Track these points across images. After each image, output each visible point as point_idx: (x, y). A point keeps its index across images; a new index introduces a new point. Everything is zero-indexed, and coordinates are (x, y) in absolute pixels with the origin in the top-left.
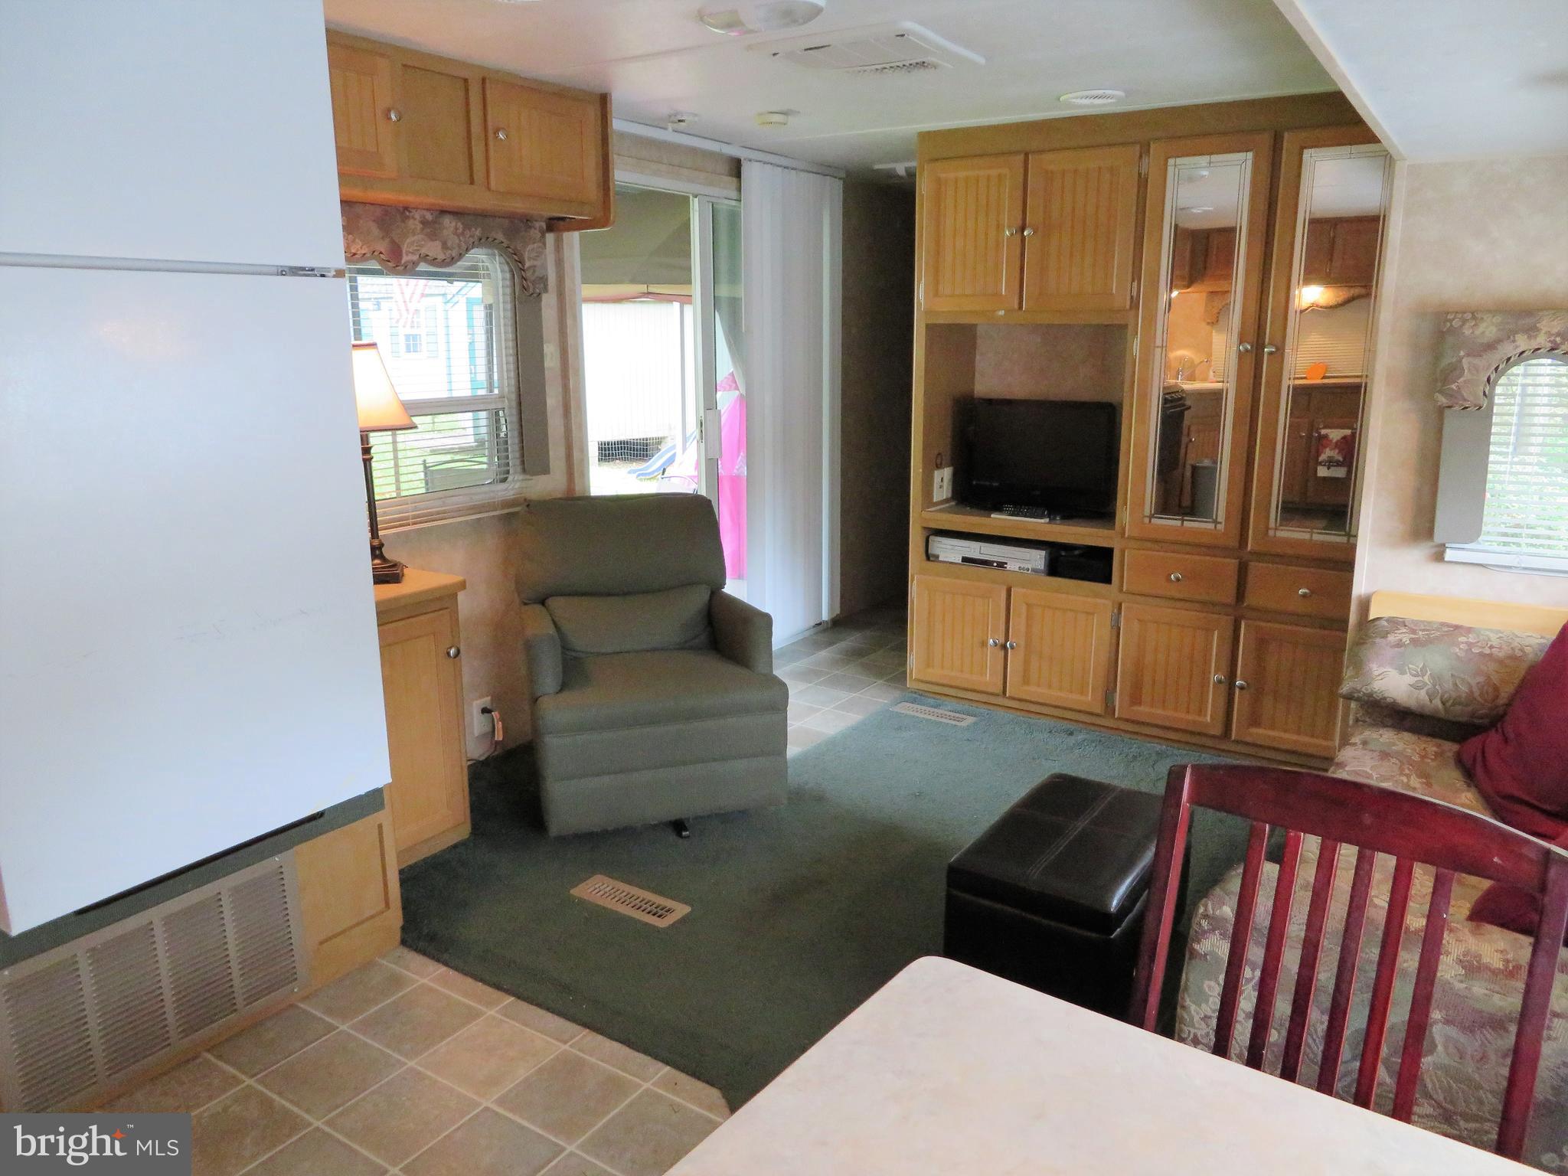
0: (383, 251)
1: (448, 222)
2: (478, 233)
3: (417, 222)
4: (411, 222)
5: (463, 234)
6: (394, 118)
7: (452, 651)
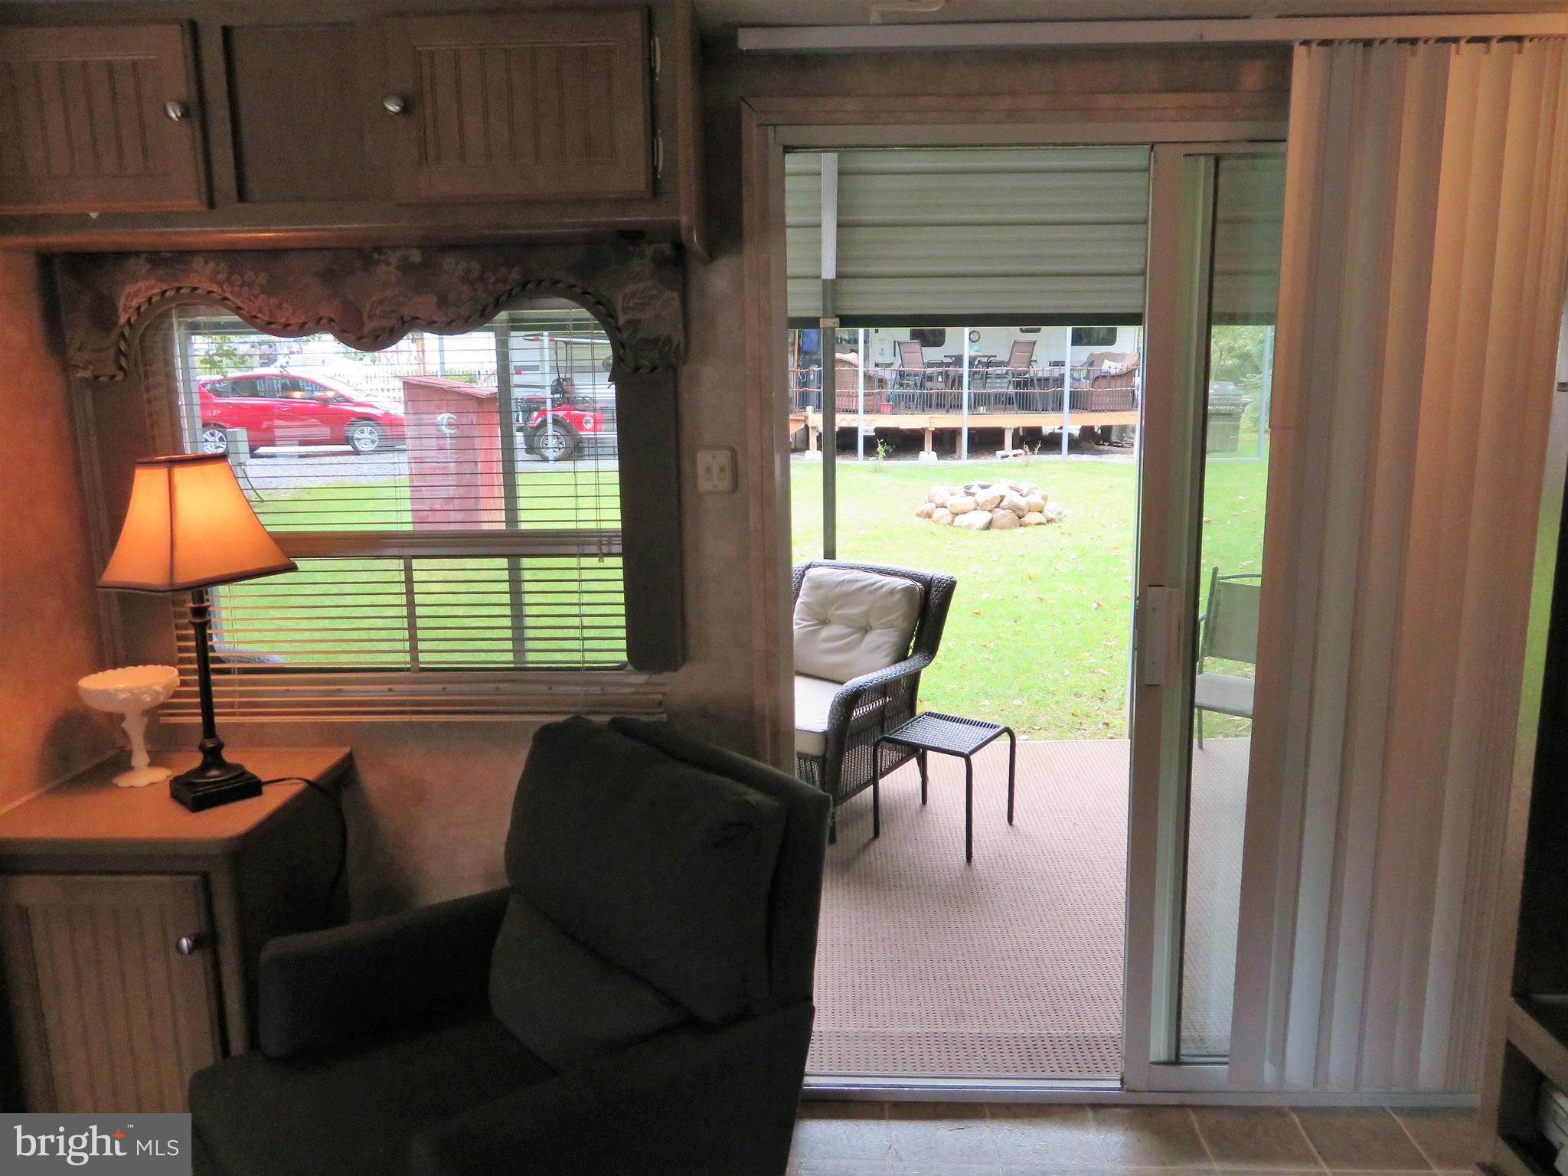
0: (333, 316)
1: (454, 266)
2: (515, 275)
3: (392, 268)
4: (382, 268)
5: (482, 278)
6: (173, 115)
7: (184, 942)
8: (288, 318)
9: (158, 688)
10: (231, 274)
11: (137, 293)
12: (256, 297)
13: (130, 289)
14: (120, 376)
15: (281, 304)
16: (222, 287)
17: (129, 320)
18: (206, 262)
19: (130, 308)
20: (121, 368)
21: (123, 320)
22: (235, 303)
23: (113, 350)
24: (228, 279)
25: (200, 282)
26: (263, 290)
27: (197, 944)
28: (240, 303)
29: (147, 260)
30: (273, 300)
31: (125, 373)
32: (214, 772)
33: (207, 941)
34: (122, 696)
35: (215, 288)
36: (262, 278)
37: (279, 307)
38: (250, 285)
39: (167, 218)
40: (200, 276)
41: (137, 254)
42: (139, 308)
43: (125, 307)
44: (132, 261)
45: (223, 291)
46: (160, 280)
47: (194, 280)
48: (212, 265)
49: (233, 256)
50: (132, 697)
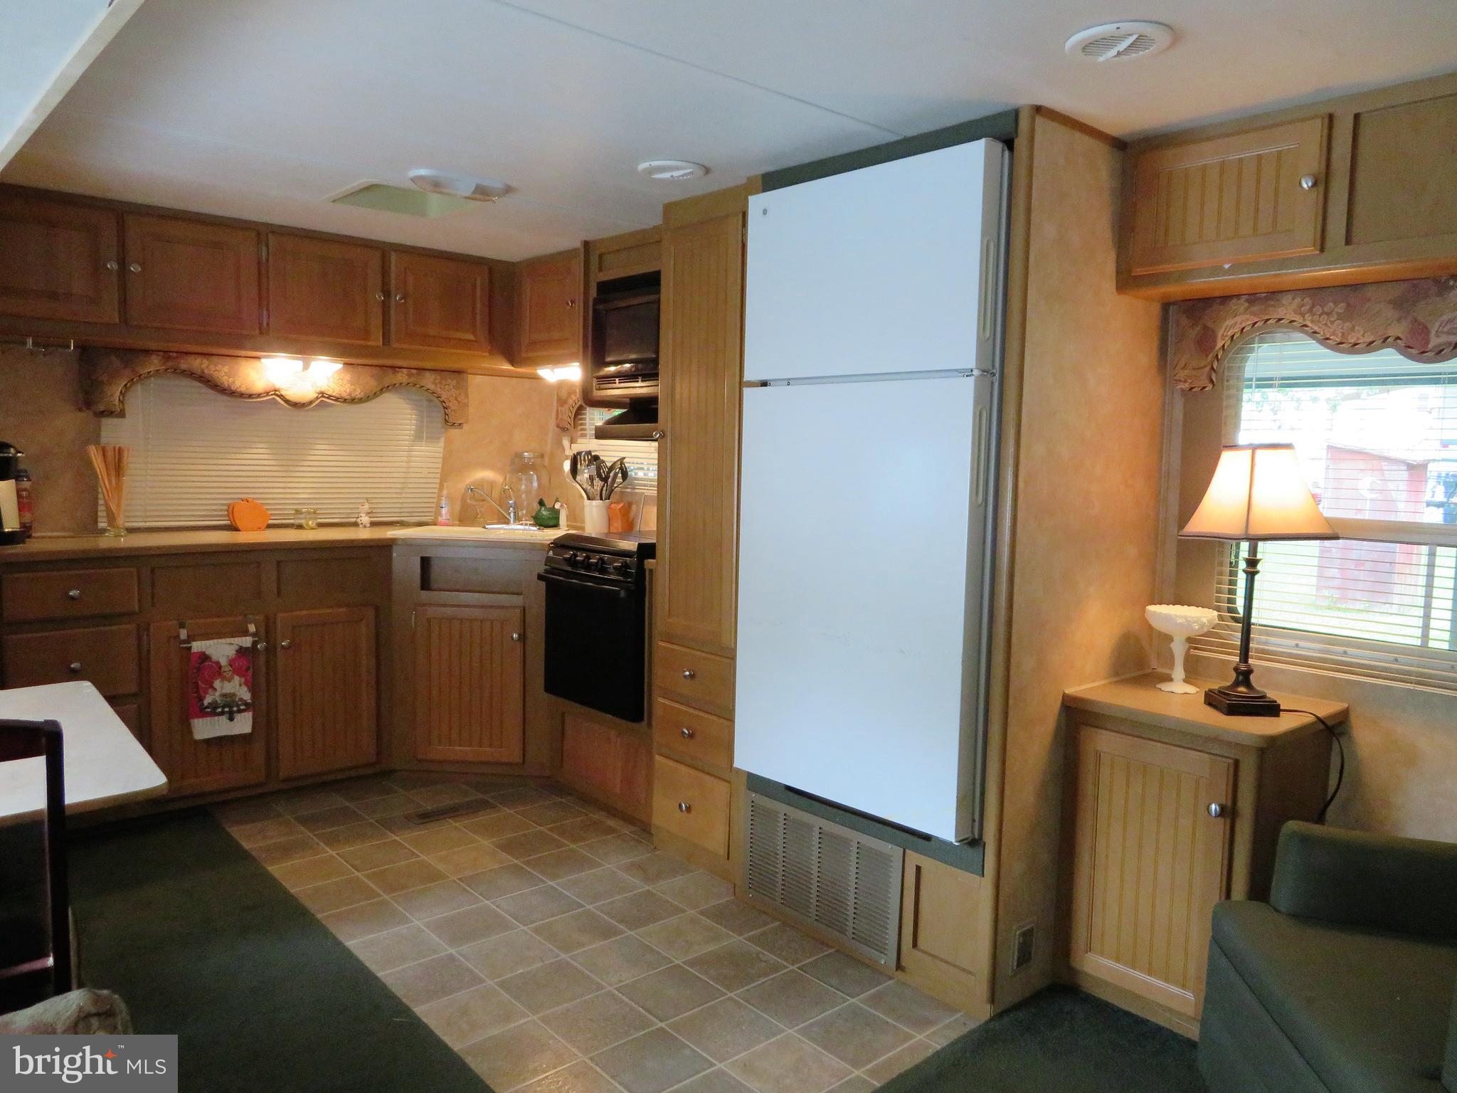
0: (1399, 335)
6: (1305, 186)
7: (1213, 807)
8: (1358, 339)
9: (1205, 620)
10: (1313, 306)
11: (1233, 326)
12: (1332, 322)
13: (1229, 322)
14: (1210, 387)
15: (1353, 327)
16: (1304, 317)
17: (1223, 346)
18: (1293, 299)
19: (1226, 336)
20: (1212, 381)
21: (1220, 344)
22: (1312, 329)
23: (1207, 369)
24: (1311, 310)
25: (1286, 313)
26: (1340, 317)
27: (1223, 812)
28: (1316, 328)
29: (1247, 301)
30: (1348, 324)
31: (1214, 385)
32: (1242, 689)
33: (1229, 813)
34: (1179, 621)
35: (1298, 318)
36: (1341, 308)
37: (1353, 329)
38: (1328, 314)
39: (1284, 263)
40: (1287, 308)
41: (1238, 296)
42: (1233, 336)
43: (1223, 335)
44: (1234, 301)
45: (1304, 320)
46: (1255, 314)
47: (1281, 312)
48: (1298, 300)
49: (1317, 292)
50: (1186, 623)
